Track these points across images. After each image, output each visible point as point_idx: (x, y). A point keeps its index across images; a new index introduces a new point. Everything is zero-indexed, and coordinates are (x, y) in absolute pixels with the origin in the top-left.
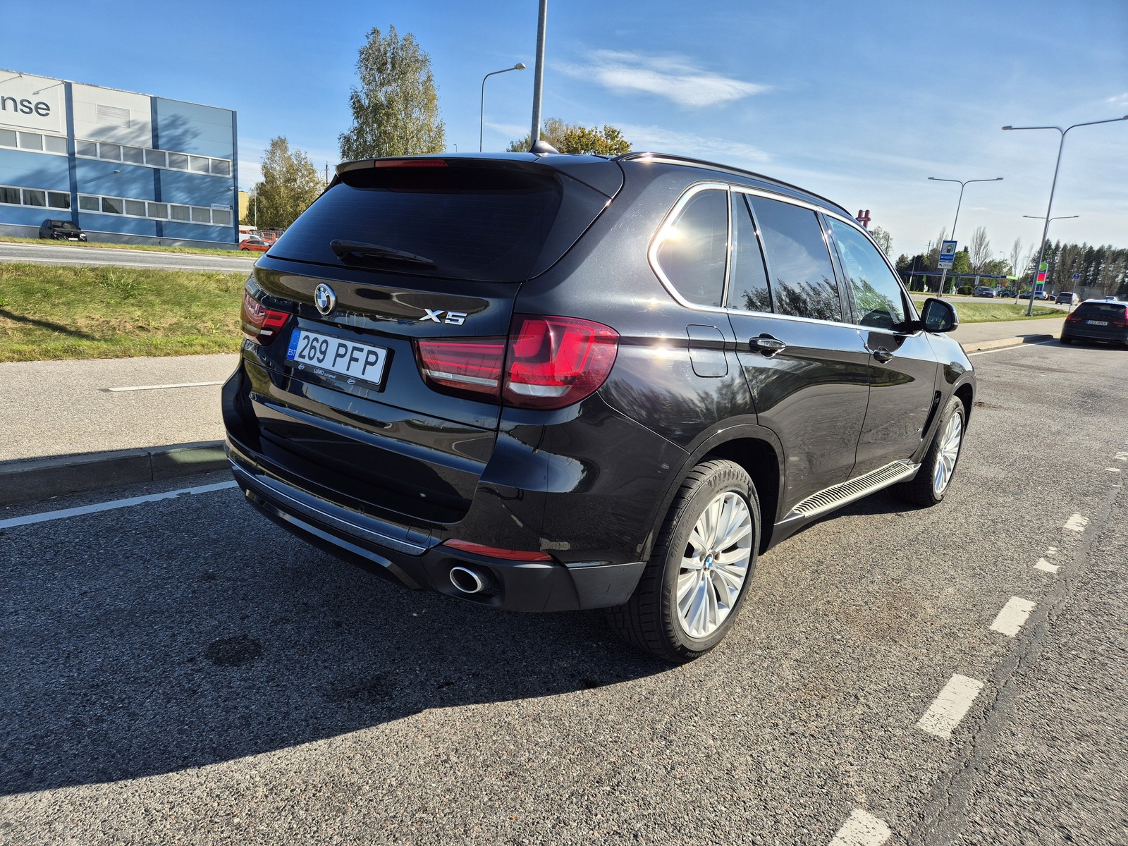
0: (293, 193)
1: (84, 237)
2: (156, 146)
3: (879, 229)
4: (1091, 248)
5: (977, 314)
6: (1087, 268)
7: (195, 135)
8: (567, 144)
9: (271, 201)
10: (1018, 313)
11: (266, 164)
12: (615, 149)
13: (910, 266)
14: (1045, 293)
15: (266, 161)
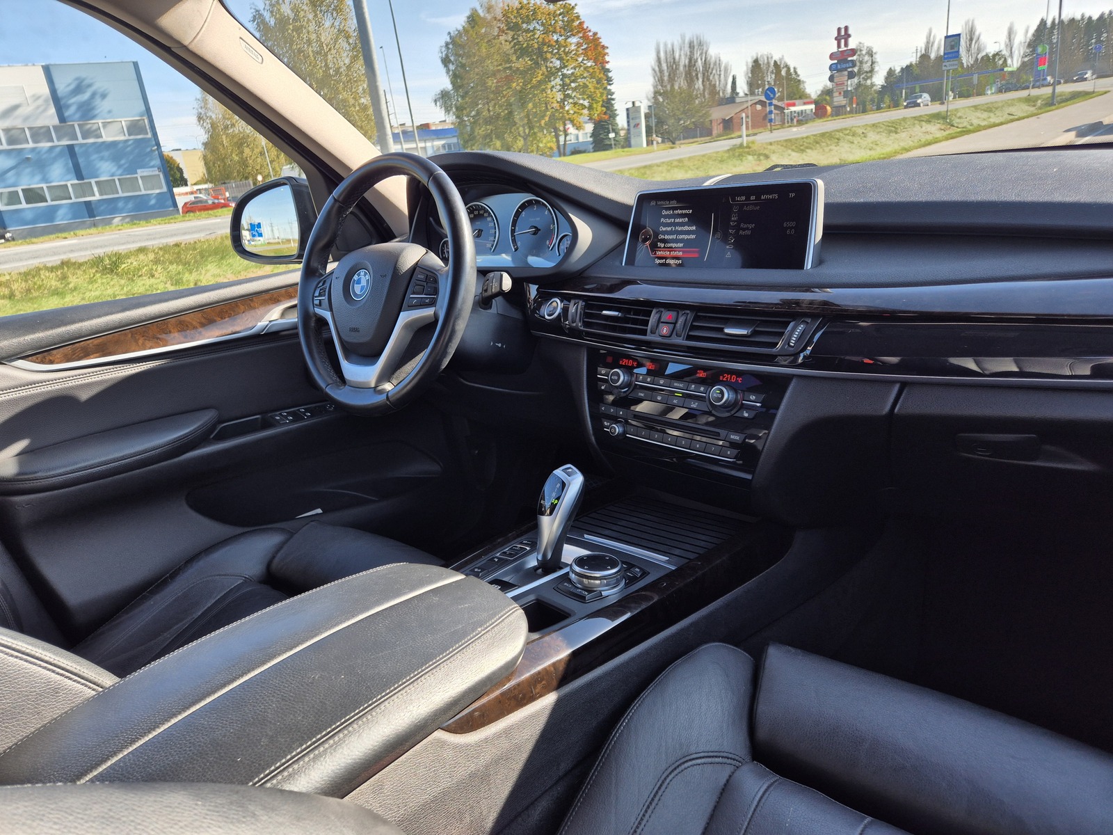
0: (235, 140)
1: (10, 237)
2: (62, 119)
3: (861, 45)
4: (1090, 18)
5: (992, 115)
6: (1088, 41)
7: (104, 96)
8: (507, 21)
9: (216, 153)
10: (1034, 106)
11: (201, 114)
12: (560, 14)
13: (900, 79)
14: (1049, 78)
15: (200, 110)
